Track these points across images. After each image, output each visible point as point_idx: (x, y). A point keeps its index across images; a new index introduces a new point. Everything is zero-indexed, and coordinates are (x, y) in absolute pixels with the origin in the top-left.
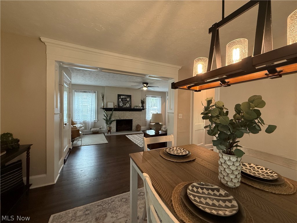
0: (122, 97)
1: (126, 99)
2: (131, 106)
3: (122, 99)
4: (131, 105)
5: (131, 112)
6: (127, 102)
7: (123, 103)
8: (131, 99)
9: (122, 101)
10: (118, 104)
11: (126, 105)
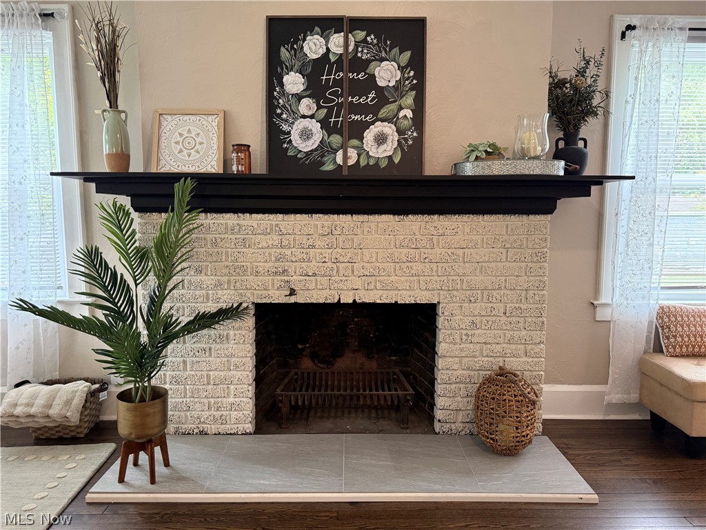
0: (313, 46)
3: (315, 71)
6: (374, 110)
11: (361, 139)
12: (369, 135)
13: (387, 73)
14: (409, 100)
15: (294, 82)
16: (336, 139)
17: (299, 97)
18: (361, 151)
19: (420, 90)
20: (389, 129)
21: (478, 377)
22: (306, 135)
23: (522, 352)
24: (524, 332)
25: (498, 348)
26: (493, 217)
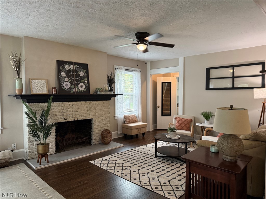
0: (67, 67)
1: (77, 72)
2: (88, 89)
3: (68, 72)
4: (89, 87)
5: (88, 103)
6: (80, 81)
7: (70, 83)
8: (87, 72)
9: (68, 76)
10: (60, 85)
11: (78, 86)
12: (80, 85)
13: (82, 74)
14: (86, 79)
15: (63, 74)
16: (73, 86)
17: (65, 77)
18: (78, 89)
19: (88, 77)
20: (83, 85)
21: (100, 132)
22: (67, 85)
23: (107, 126)
24: (107, 122)
25: (103, 126)
26: (101, 101)
